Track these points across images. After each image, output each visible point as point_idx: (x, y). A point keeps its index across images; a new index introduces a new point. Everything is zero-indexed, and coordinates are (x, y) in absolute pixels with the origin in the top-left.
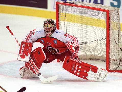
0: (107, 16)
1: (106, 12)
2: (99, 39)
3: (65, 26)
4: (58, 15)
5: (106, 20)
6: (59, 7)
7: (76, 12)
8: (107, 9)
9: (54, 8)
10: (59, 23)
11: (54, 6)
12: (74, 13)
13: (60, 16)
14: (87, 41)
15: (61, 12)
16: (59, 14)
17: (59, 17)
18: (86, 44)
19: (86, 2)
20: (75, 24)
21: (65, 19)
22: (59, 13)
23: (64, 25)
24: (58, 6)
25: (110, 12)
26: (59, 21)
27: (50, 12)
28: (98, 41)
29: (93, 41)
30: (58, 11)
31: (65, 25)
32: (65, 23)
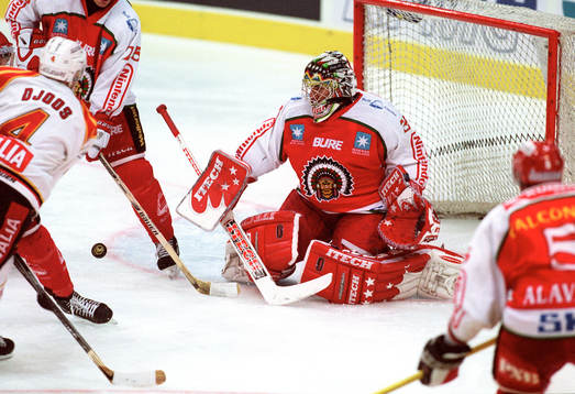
0: (550, 54)
1: (546, 40)
2: (514, 137)
3: (385, 85)
4: (363, 46)
5: (546, 68)
6: (364, 16)
7: (430, 35)
8: (548, 25)
9: (346, 20)
11: (345, 12)
12: (422, 38)
13: (368, 49)
14: (475, 138)
15: (373, 34)
16: (365, 42)
17: (363, 54)
18: (471, 151)
20: (426, 80)
21: (388, 57)
22: (363, 39)
23: (381, 83)
24: (363, 10)
25: (561, 39)
26: (363, 67)
27: (330, 33)
28: (512, 141)
29: (492, 142)
30: (363, 32)
31: (388, 80)
32: (387, 73)
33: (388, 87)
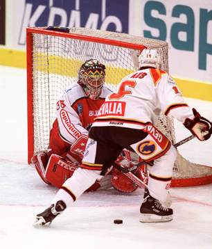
3: (45, 83)
4: (32, 57)
6: (32, 40)
9: (19, 44)
10: (32, 76)
11: (19, 40)
13: (35, 59)
15: (38, 52)
16: (33, 55)
17: (32, 62)
19: (91, 28)
21: (47, 67)
22: (32, 54)
23: (43, 81)
27: (11, 52)
30: (32, 49)
31: (47, 81)
32: (47, 76)
33: (47, 84)
